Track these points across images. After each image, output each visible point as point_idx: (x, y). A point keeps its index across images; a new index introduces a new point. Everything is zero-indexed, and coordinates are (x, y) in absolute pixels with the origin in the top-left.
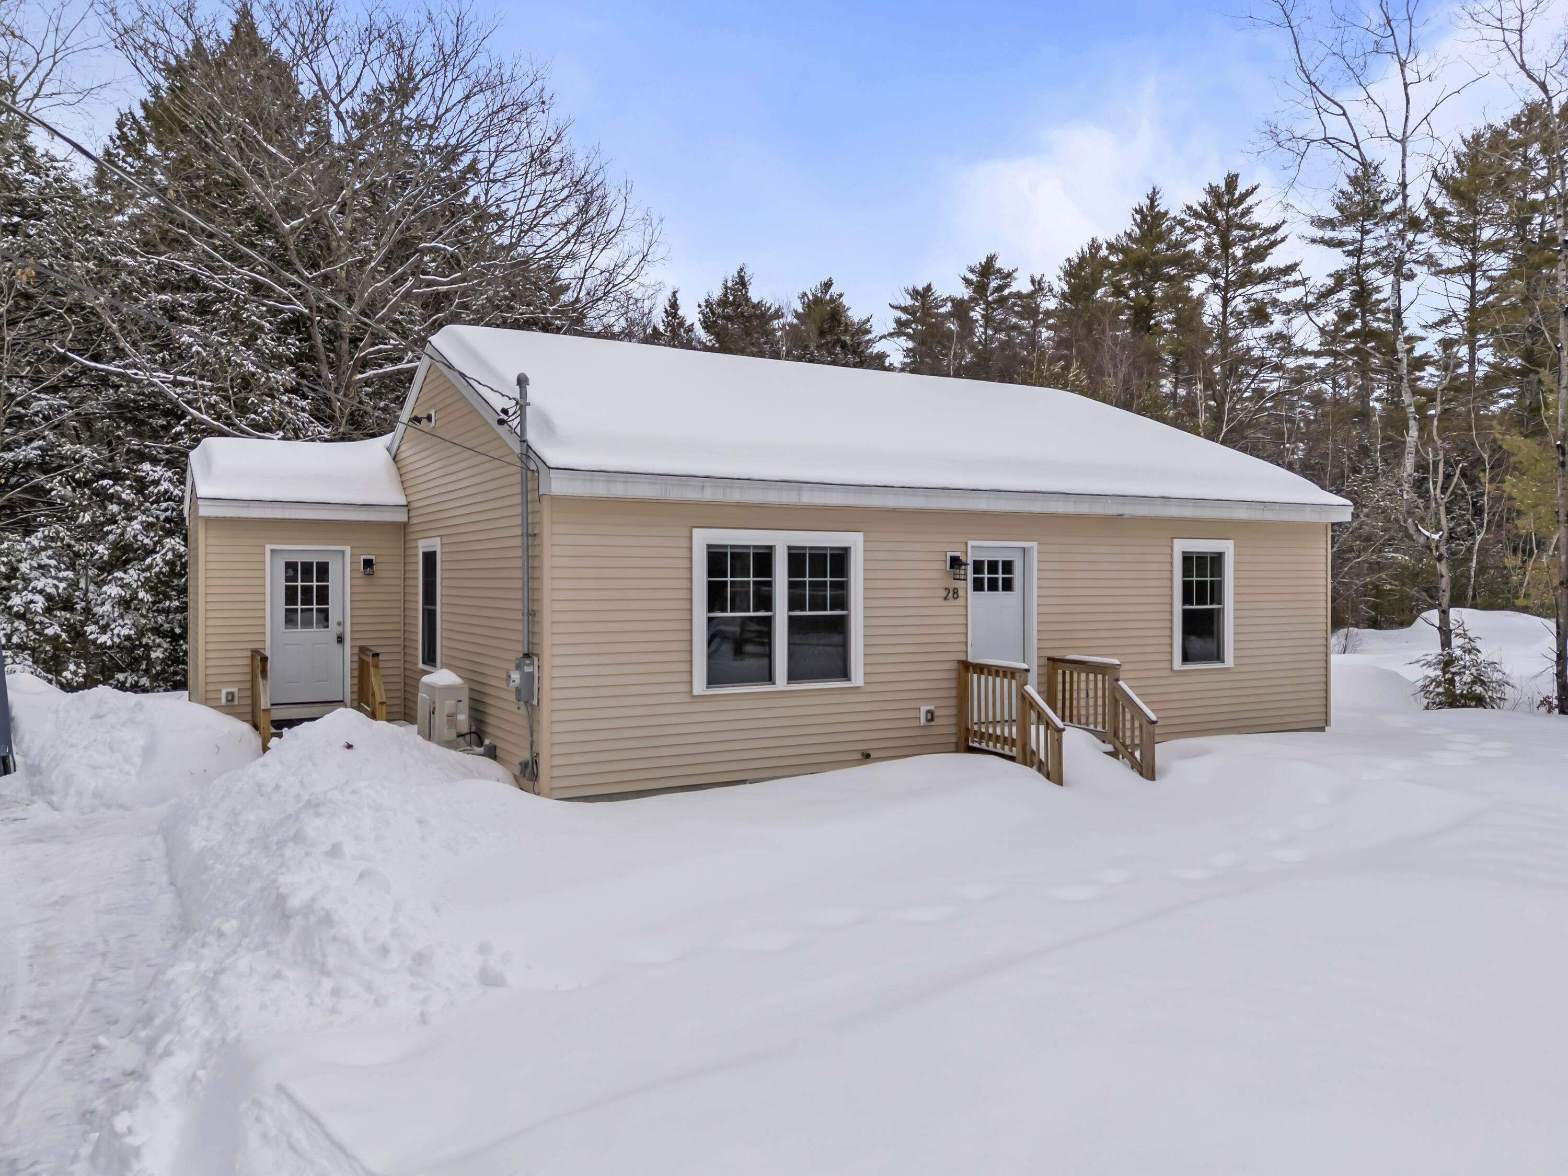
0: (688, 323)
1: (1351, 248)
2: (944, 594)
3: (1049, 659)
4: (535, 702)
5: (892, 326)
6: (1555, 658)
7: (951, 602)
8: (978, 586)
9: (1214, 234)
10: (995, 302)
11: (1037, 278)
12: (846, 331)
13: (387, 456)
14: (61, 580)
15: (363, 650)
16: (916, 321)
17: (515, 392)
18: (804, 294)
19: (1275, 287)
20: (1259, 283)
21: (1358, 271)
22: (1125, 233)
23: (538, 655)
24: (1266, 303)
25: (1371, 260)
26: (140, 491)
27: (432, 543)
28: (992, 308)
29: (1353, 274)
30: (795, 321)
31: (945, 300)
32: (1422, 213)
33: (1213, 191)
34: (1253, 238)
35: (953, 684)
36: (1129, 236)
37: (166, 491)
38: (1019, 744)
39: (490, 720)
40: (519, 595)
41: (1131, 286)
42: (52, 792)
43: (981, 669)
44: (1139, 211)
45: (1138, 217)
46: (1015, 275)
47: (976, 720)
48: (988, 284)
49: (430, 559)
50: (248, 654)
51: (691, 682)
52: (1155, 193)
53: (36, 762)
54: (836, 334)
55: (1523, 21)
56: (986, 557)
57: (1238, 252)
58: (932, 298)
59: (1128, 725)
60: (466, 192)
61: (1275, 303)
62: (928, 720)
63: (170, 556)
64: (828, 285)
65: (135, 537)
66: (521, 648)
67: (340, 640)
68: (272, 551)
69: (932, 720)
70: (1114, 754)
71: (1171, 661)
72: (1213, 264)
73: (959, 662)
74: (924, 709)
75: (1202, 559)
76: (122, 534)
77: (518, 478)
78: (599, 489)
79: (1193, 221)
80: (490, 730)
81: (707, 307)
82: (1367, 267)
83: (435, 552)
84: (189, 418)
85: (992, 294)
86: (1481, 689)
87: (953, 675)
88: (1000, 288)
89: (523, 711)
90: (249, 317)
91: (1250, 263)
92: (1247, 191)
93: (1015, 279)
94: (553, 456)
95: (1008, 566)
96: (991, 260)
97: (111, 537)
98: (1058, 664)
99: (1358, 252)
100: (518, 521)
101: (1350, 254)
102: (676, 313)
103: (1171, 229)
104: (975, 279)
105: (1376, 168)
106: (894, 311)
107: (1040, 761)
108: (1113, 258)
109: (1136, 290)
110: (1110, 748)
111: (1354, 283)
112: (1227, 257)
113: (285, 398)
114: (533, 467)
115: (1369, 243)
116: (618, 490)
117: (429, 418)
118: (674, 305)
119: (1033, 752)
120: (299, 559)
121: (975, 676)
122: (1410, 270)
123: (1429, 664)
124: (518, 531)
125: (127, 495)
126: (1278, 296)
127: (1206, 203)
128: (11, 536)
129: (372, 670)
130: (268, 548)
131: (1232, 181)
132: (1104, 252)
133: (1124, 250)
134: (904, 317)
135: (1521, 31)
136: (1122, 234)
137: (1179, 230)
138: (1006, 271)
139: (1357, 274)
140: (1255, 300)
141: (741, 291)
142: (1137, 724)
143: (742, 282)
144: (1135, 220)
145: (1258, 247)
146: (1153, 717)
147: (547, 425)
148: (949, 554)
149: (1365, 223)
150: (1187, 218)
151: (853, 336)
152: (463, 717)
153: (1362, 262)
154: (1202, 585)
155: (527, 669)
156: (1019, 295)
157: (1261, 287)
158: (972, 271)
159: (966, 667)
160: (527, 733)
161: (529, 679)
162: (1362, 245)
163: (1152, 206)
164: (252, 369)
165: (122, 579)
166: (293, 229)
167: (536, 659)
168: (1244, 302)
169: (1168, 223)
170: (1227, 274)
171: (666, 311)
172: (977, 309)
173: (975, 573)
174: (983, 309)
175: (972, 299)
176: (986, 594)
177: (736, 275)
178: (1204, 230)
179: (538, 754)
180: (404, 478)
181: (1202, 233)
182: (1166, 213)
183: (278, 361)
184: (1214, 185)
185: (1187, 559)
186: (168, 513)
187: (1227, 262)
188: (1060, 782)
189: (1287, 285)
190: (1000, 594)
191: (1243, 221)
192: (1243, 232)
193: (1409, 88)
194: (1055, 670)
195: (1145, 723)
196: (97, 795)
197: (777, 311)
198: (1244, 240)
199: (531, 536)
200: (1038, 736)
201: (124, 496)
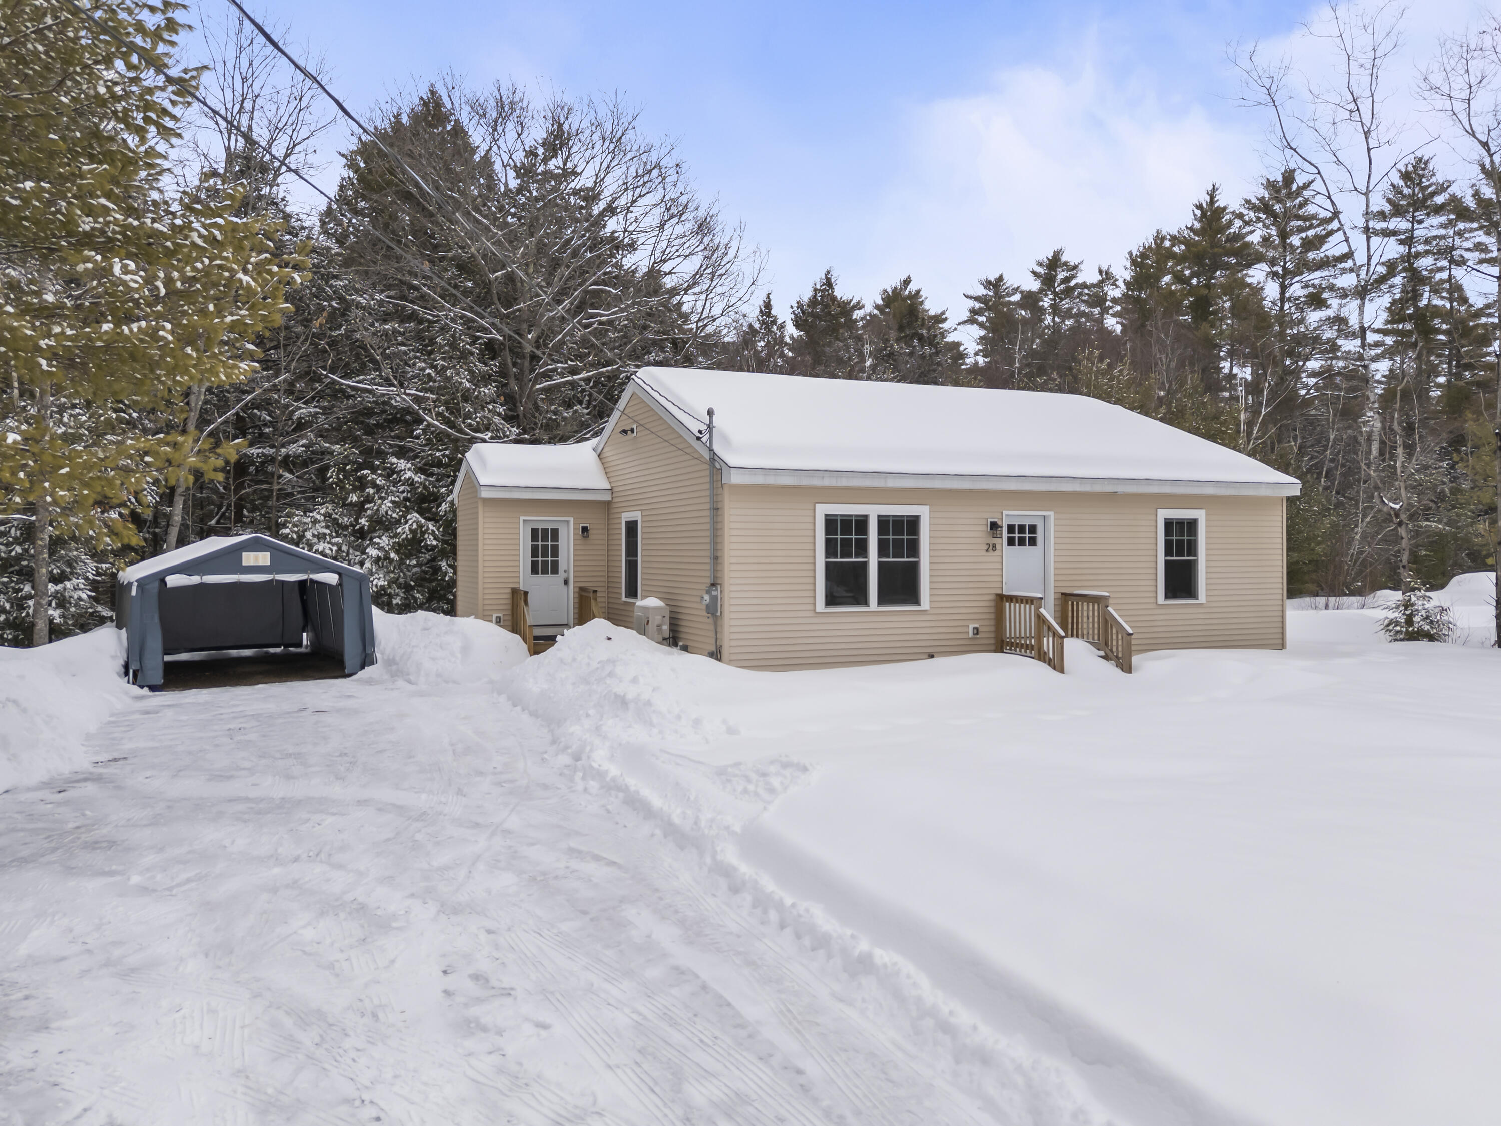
0: (779, 322)
1: (1403, 237)
2: (986, 548)
3: (1063, 594)
4: (719, 614)
5: (966, 315)
6: (1495, 603)
7: (991, 553)
8: (1011, 542)
9: (1273, 225)
10: (1062, 292)
11: (1105, 268)
12: (923, 325)
13: (594, 456)
14: (333, 545)
15: (582, 589)
16: (989, 309)
17: (707, 419)
18: (885, 291)
19: (1333, 273)
20: (1316, 270)
21: (1409, 259)
22: (1187, 227)
23: (720, 584)
24: (1324, 289)
25: (1421, 248)
26: (388, 477)
27: (635, 515)
28: (1060, 298)
29: (1405, 262)
30: (876, 312)
31: (1016, 290)
32: (1471, 203)
33: (1271, 185)
34: (1311, 227)
35: (992, 610)
36: (1191, 229)
37: (409, 479)
38: (1036, 648)
39: (682, 629)
40: (708, 547)
41: (1192, 276)
42: (408, 674)
43: (1011, 598)
44: (1199, 207)
45: (1198, 213)
46: (1081, 267)
47: (1008, 635)
48: (1056, 275)
49: (632, 528)
50: (509, 590)
51: (815, 604)
52: (1214, 189)
53: (391, 657)
54: (914, 328)
55: (1471, 92)
56: (1017, 522)
57: (1296, 240)
58: (1004, 287)
59: (1114, 637)
60: (604, 226)
61: (1332, 288)
62: (974, 634)
63: (415, 526)
64: (907, 282)
65: (386, 513)
66: (709, 581)
67: (566, 582)
68: (524, 521)
69: (977, 633)
70: (1106, 657)
71: (1156, 597)
72: (1271, 254)
73: (997, 594)
74: (971, 626)
75: (1180, 523)
76: (378, 510)
77: (708, 473)
78: (759, 480)
79: (1252, 214)
80: (682, 635)
81: (798, 308)
82: (1418, 255)
83: (636, 522)
84: (425, 423)
85: (1059, 285)
86: (1429, 627)
87: (992, 604)
88: (1067, 280)
89: (711, 620)
90: (464, 346)
91: (1307, 251)
92: (1304, 184)
93: (1081, 271)
94: (732, 459)
95: (1033, 529)
96: (1057, 255)
97: (369, 512)
98: (1068, 597)
99: (1409, 241)
100: (708, 500)
101: (1402, 242)
102: (770, 313)
103: (1230, 224)
104: (1043, 272)
105: (1427, 163)
106: (968, 300)
107: (1050, 659)
108: (1176, 249)
109: (1198, 278)
110: (1102, 653)
111: (1405, 270)
112: (1285, 248)
113: (491, 407)
114: (719, 467)
115: (1420, 232)
116: (771, 480)
117: (632, 431)
118: (768, 305)
119: (1045, 653)
120: (540, 526)
121: (1007, 604)
122: (1462, 256)
123: (1389, 608)
124: (708, 506)
125: (380, 482)
126: (1335, 281)
127: (1263, 198)
128: (297, 512)
129: (593, 602)
130: (522, 519)
131: (1289, 177)
132: (1167, 244)
133: (1186, 242)
134: (977, 305)
135: (1469, 100)
136: (1184, 227)
137: (1238, 223)
138: (1072, 264)
139: (1409, 261)
140: (1314, 286)
141: (828, 291)
142: (1120, 637)
143: (829, 283)
144: (1195, 215)
145: (1316, 236)
146: (1130, 631)
147: (726, 440)
148: (989, 520)
149: (1416, 214)
150: (1245, 212)
151: (929, 329)
152: (666, 627)
153: (1413, 250)
154: (1180, 543)
155: (714, 593)
156: (1084, 285)
157: (1318, 274)
158: (1040, 264)
159: (1002, 599)
160: (713, 634)
161: (714, 599)
162: (1413, 234)
163: (1212, 201)
164: (468, 385)
165: (378, 544)
166: (497, 278)
167: (719, 587)
168: (1302, 288)
169: (1227, 217)
170: (1285, 263)
171: (761, 311)
172: (1046, 299)
173: (1009, 533)
174: (1051, 300)
175: (1041, 291)
176: (1016, 548)
177: (823, 277)
178: (1263, 221)
179: (721, 646)
180: (608, 470)
181: (1260, 225)
182: (1225, 208)
183: (486, 379)
184: (1272, 179)
185: (1169, 524)
186: (405, 495)
187: (1285, 251)
188: (1062, 671)
189: (1344, 271)
190: (1027, 549)
191: (1301, 212)
192: (1300, 223)
193: (1372, 151)
194: (1066, 601)
195: (1125, 635)
196: (439, 675)
197: (858, 303)
198: (1301, 230)
199: (716, 510)
200: (1048, 643)
201: (378, 482)
